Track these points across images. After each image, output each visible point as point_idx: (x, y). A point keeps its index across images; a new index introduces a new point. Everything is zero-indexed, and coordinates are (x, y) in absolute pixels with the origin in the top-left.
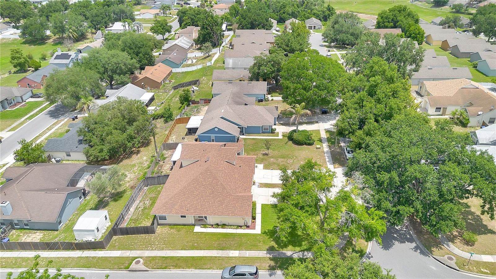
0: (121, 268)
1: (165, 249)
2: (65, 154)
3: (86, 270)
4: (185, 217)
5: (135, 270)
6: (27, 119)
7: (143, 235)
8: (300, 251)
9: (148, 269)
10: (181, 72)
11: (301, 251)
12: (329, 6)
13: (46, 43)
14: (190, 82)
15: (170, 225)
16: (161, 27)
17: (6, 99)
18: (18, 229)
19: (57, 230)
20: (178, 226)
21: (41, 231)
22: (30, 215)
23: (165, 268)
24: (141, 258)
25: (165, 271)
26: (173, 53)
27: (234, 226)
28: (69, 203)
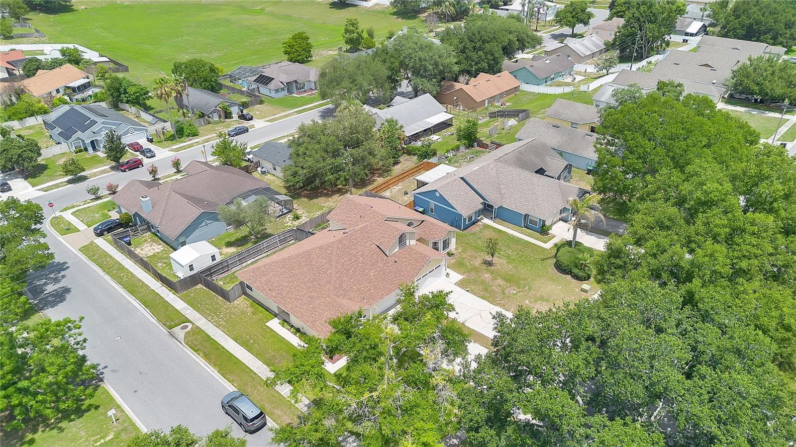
0: (165, 325)
1: (221, 328)
2: (272, 166)
5: (174, 334)
6: (296, 112)
7: (221, 298)
9: (183, 342)
13: (418, 17)
15: (255, 300)
16: (571, 13)
17: (296, 82)
20: (260, 307)
21: (166, 245)
22: (161, 222)
23: (196, 351)
24: (193, 324)
25: (193, 354)
26: (544, 60)
28: (204, 224)
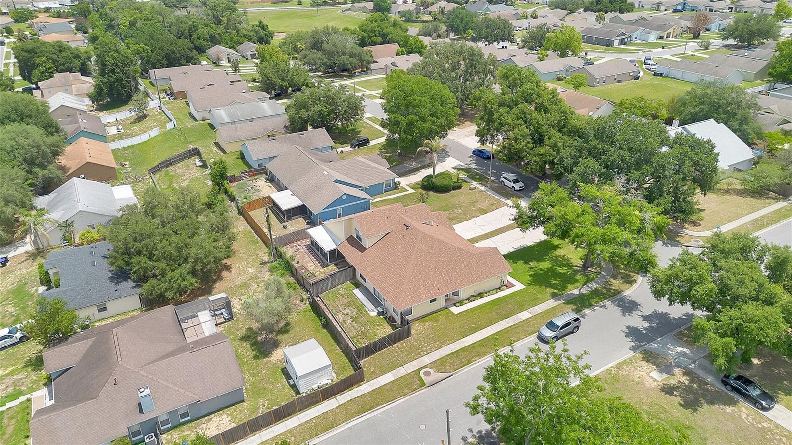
0: (416, 389)
1: (443, 345)
2: (94, 310)
3: (370, 413)
4: (435, 300)
5: (435, 382)
7: (397, 344)
8: (582, 286)
9: (451, 374)
10: (119, 147)
11: (584, 285)
12: (261, 22)
14: (181, 155)
15: (418, 320)
18: (169, 430)
19: (243, 401)
20: (429, 317)
21: (216, 414)
23: (469, 362)
24: (425, 367)
25: (472, 365)
26: (80, 120)
27: (492, 291)
